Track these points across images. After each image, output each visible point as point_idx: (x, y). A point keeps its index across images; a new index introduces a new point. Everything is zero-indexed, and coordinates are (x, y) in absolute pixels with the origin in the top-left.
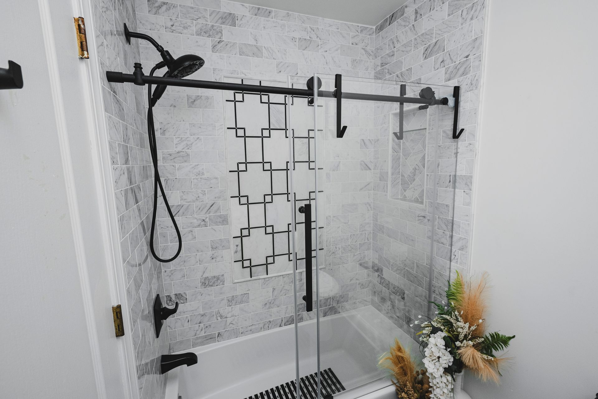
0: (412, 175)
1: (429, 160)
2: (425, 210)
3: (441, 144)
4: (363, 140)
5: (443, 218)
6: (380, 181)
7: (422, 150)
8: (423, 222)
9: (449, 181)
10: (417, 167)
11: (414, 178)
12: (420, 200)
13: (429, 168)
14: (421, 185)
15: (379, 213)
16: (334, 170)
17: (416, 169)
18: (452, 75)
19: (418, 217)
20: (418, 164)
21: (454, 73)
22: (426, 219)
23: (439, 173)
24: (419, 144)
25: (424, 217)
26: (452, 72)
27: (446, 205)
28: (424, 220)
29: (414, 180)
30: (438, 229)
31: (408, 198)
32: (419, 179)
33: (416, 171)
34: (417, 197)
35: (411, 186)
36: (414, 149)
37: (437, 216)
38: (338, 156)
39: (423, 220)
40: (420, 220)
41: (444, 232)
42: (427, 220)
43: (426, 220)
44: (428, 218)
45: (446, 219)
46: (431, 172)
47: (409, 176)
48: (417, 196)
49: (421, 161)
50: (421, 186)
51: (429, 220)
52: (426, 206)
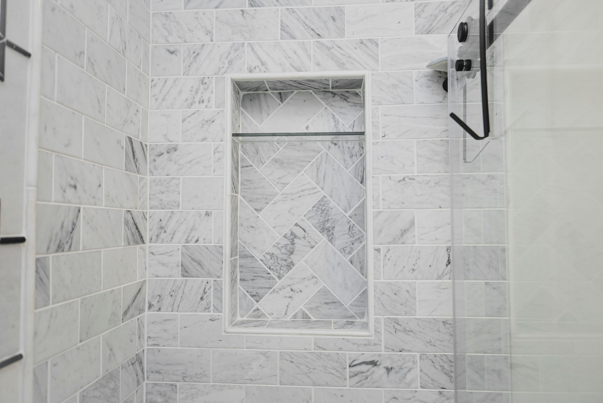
0: (283, 254)
1: (380, 212)
2: (375, 344)
3: (415, 174)
4: (130, 139)
5: (435, 356)
6: (183, 276)
7: (314, 188)
8: (369, 378)
9: (445, 261)
10: (298, 232)
11: (289, 260)
12: (313, 319)
13: (381, 231)
14: (314, 277)
15: (178, 384)
16: (60, 248)
17: (295, 236)
18: (435, 22)
19: (350, 366)
20: (300, 224)
21: (440, 20)
22: (381, 366)
23: (416, 245)
24: (303, 172)
25: (374, 363)
26: (436, 17)
27: (444, 322)
28: (373, 372)
29: (290, 265)
30: (422, 387)
31: (270, 318)
32: (306, 262)
33: (296, 241)
34: (304, 309)
35: (279, 283)
36: (285, 184)
37: (418, 355)
38: (75, 187)
39: (368, 373)
40: (360, 375)
41: (440, 393)
42: (385, 370)
43: (380, 371)
44: (386, 365)
45: (444, 358)
46: (390, 243)
47: (272, 255)
48: (302, 307)
49: (310, 215)
50: (314, 280)
51: (389, 370)
52: (377, 332)
